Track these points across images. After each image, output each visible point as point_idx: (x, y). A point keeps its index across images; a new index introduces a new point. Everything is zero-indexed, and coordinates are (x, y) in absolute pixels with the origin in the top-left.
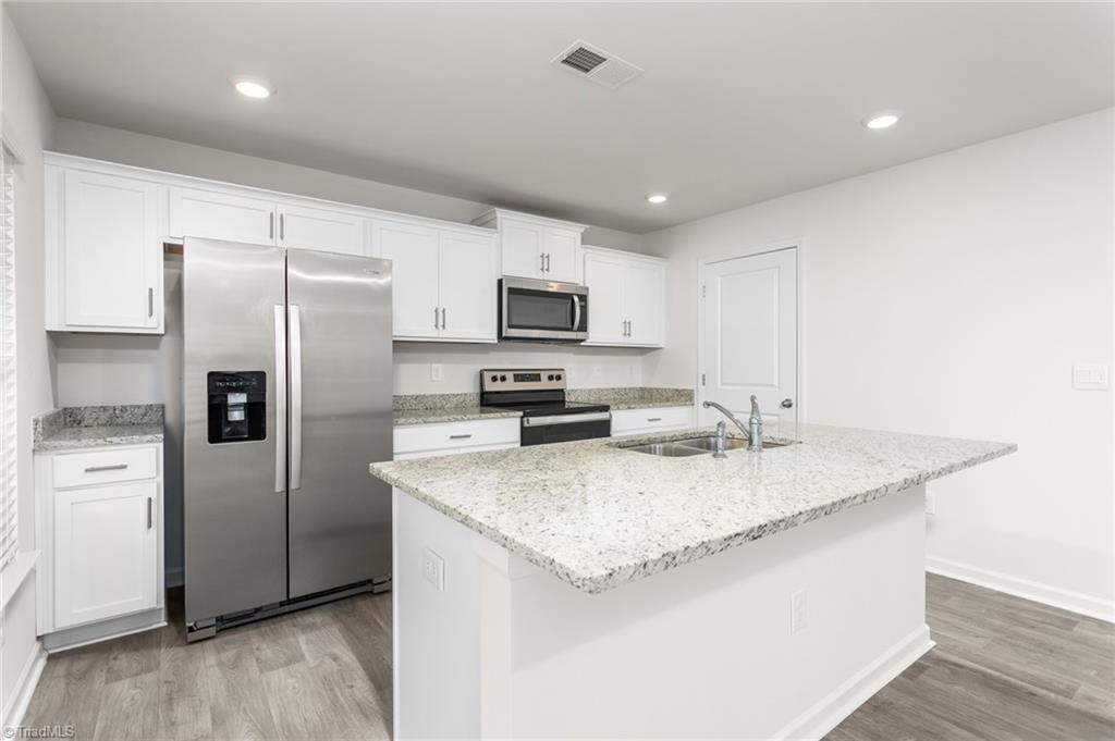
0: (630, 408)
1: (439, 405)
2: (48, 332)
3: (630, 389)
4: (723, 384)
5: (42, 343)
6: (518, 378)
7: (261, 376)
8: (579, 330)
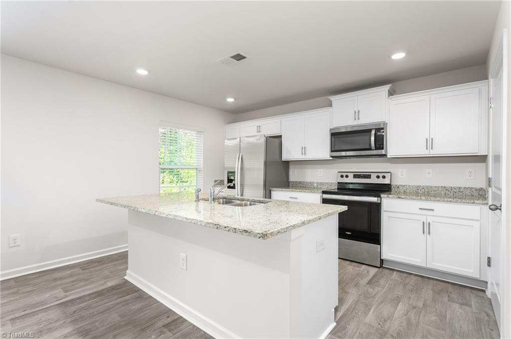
1: (319, 187)
6: (355, 176)
8: (376, 148)
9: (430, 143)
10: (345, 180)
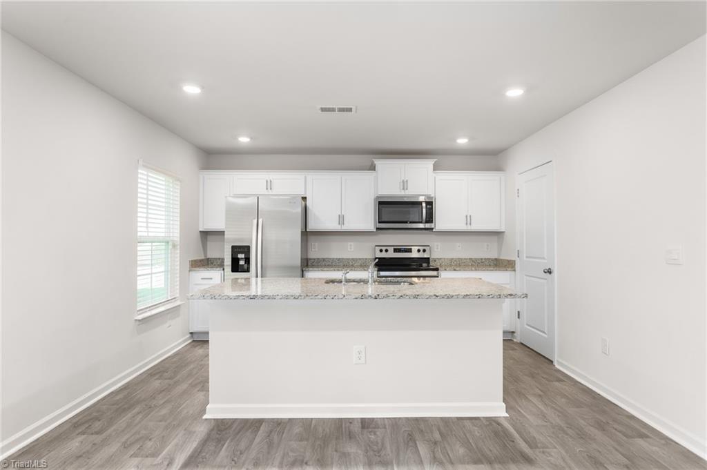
0: (455, 270)
1: (351, 264)
2: (201, 232)
3: (485, 259)
4: (527, 257)
5: (197, 237)
6: (395, 251)
7: (248, 248)
8: (427, 222)
9: (468, 220)
10: (384, 255)
